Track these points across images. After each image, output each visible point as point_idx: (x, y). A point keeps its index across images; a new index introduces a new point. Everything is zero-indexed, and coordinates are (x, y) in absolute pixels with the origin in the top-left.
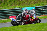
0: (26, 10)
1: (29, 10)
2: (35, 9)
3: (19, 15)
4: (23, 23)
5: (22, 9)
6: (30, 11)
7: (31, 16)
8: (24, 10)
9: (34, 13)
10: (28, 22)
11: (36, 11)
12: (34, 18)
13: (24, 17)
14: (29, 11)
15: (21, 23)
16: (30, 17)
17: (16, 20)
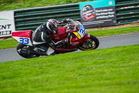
0: (88, 10)
1: (97, 9)
2: (114, 5)
3: (39, 28)
4: (50, 51)
5: (78, 6)
6: (101, 10)
7: (73, 29)
8: (84, 9)
9: (113, 16)
10: (64, 47)
11: (117, 12)
12: (80, 35)
13: (52, 33)
14: (97, 11)
15: (46, 51)
16: (68, 32)
17: (30, 41)
